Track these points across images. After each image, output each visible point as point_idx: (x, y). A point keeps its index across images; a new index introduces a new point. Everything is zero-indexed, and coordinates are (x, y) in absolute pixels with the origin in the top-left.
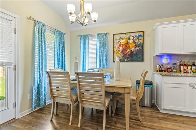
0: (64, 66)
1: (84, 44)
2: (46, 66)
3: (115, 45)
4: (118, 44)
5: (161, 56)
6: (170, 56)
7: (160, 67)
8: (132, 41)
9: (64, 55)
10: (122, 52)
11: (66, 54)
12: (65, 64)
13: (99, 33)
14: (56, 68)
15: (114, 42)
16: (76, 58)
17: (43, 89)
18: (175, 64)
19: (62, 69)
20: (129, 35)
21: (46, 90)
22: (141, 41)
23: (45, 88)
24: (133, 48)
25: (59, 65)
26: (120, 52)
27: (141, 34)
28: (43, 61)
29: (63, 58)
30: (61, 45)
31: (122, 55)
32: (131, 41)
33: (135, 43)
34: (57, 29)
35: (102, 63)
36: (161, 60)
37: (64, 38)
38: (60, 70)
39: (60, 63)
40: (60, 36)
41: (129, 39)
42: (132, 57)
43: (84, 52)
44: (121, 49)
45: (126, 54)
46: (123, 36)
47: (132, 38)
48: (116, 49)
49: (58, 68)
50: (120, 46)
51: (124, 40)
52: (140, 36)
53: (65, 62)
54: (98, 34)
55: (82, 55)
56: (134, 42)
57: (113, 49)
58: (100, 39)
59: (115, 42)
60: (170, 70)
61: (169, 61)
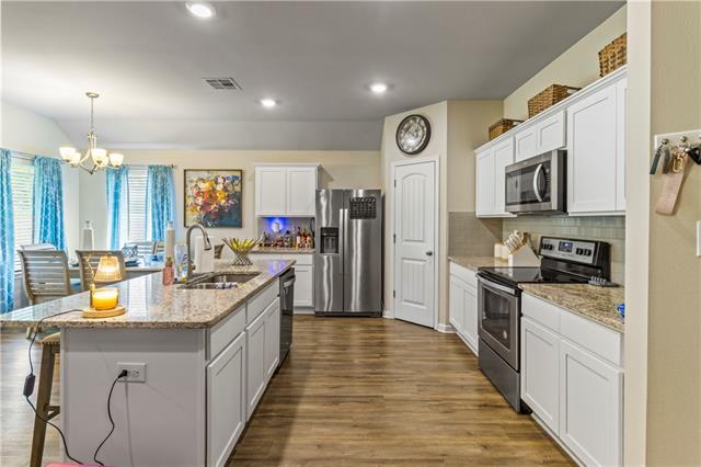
0: (59, 236)
1: (117, 186)
2: (12, 239)
3: (189, 193)
4: (195, 191)
5: (271, 219)
6: (284, 220)
7: (266, 239)
8: (222, 186)
9: (59, 213)
10: (202, 208)
11: (64, 209)
12: (62, 233)
13: (151, 164)
14: (37, 241)
15: (185, 186)
16: (88, 222)
17: (6, 286)
18: (288, 232)
19: (55, 243)
20: (215, 174)
21: (13, 290)
22: (238, 189)
23: (9, 285)
24: (223, 201)
25: (45, 236)
26: (198, 208)
27: (238, 174)
28: (6, 230)
29: (56, 217)
30: (52, 190)
31: (203, 214)
32: (219, 187)
33: (227, 191)
34: (40, 155)
35: (157, 230)
36: (270, 225)
37: (59, 173)
38: (50, 247)
39: (49, 231)
40: (49, 169)
41: (216, 183)
42: (221, 218)
43: (116, 205)
44: (200, 200)
45: (210, 212)
46: (205, 175)
47: (221, 180)
48: (190, 201)
49: (44, 242)
50: (198, 194)
51: (207, 184)
52: (236, 178)
53: (62, 227)
54: (151, 167)
55: (111, 211)
56: (225, 189)
57: (185, 201)
58: (155, 177)
59: (189, 185)
60: (280, 243)
61: (281, 227)
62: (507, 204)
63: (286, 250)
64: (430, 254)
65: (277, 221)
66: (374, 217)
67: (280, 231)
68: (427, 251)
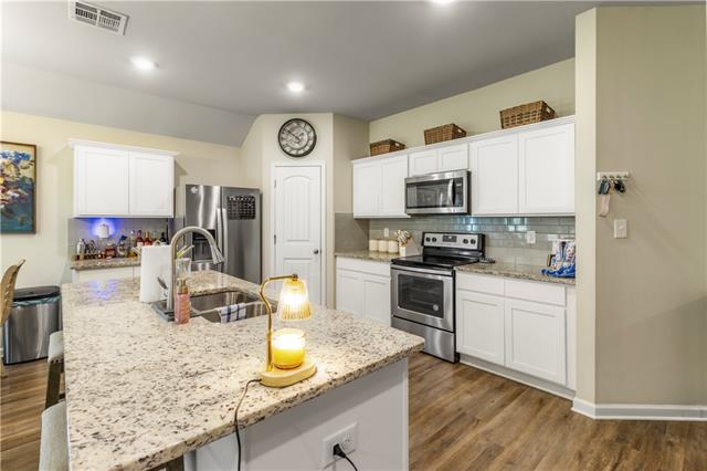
5: (92, 220)
6: (116, 221)
7: (87, 248)
18: (124, 238)
22: (27, 174)
27: (29, 151)
33: (4, 175)
36: (91, 228)
52: (25, 157)
60: (112, 253)
61: (111, 231)
62: (407, 207)
63: (122, 262)
64: (316, 252)
65: (103, 222)
66: (254, 217)
67: (110, 238)
68: (314, 249)
